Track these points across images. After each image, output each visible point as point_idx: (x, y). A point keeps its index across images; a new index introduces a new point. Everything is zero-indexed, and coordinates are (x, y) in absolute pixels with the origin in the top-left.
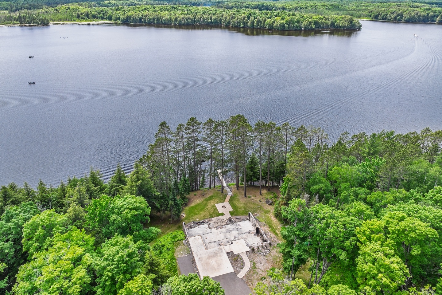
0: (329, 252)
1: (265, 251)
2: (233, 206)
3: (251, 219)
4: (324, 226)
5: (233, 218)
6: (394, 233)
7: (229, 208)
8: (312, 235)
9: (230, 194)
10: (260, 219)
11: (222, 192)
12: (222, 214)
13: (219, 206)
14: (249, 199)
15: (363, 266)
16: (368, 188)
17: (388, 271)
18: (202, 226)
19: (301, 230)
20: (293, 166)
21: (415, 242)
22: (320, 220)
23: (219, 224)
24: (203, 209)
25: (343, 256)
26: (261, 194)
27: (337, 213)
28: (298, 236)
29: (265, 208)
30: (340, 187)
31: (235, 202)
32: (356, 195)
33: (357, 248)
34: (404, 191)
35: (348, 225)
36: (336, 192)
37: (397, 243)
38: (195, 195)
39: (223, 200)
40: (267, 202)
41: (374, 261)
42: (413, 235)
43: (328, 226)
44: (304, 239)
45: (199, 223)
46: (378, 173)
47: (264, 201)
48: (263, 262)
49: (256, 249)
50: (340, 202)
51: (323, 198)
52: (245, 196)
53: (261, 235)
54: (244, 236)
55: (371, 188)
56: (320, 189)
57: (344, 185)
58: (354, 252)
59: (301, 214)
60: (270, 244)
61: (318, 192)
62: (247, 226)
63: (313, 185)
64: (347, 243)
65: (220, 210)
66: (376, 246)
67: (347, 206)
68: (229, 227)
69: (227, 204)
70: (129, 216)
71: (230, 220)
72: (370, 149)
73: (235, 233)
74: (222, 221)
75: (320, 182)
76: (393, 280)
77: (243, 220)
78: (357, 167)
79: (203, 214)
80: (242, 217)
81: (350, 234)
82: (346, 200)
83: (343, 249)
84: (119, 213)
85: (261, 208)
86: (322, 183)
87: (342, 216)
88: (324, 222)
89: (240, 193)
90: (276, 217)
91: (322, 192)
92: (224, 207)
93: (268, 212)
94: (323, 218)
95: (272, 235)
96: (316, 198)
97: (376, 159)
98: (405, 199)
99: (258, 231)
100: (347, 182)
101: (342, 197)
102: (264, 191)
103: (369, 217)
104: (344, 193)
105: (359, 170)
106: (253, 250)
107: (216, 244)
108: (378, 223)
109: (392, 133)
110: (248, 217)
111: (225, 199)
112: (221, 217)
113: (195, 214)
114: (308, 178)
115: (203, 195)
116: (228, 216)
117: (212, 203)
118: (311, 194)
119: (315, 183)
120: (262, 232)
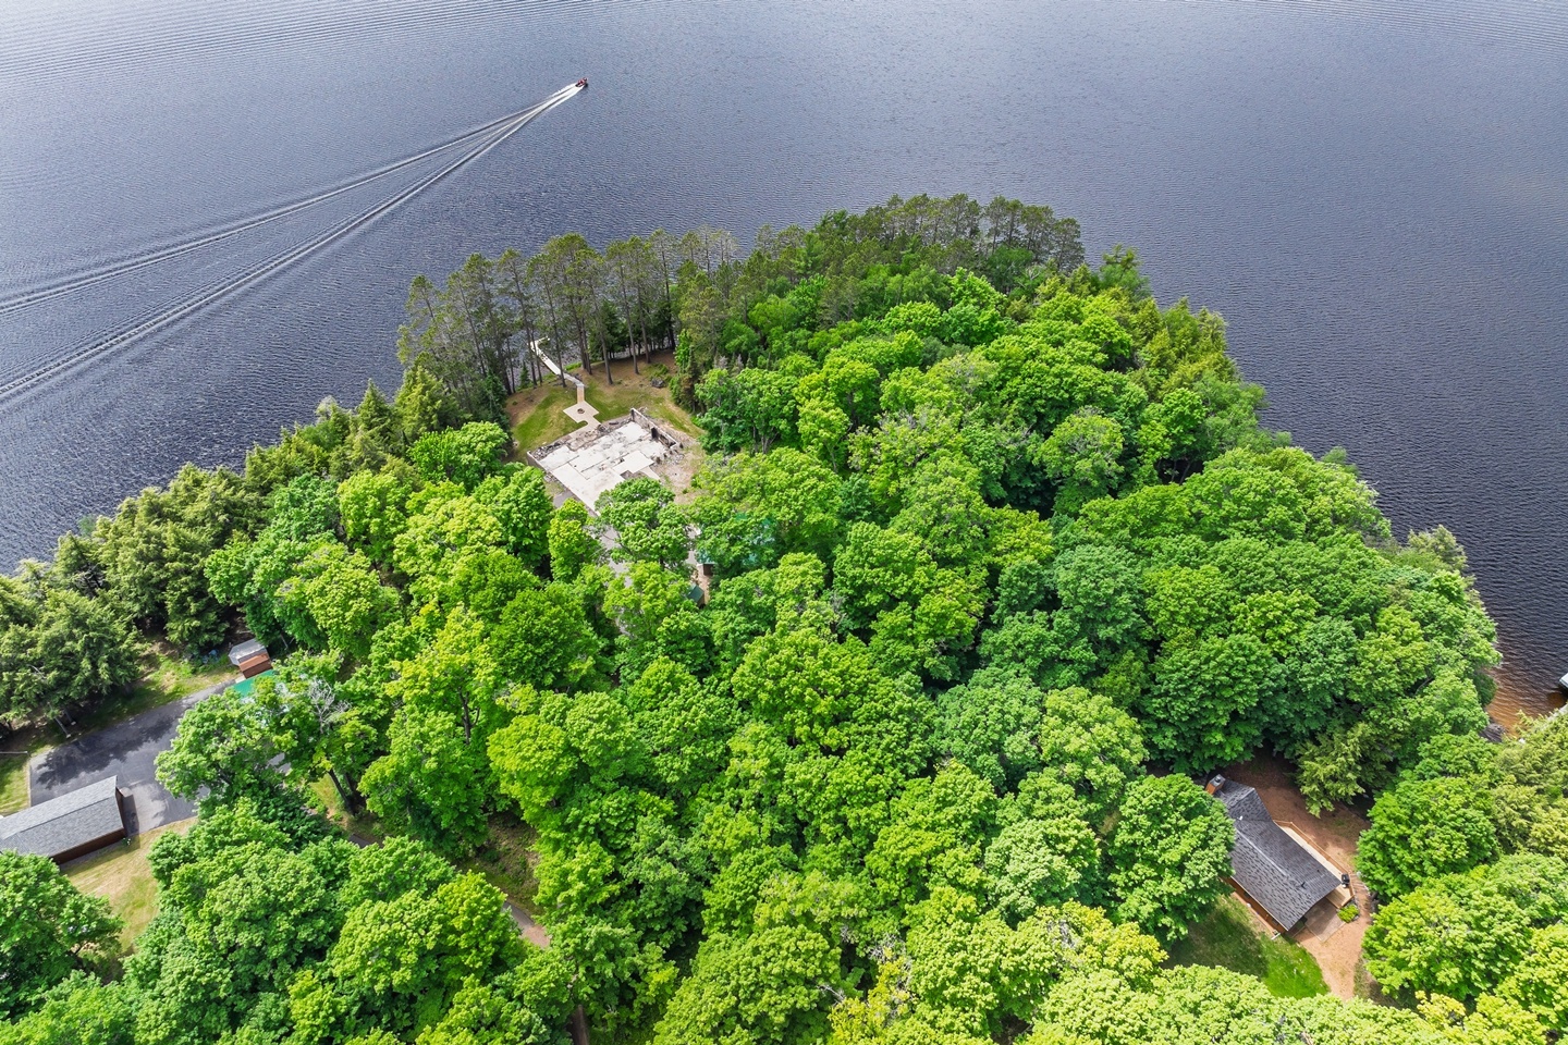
0: (767, 427)
1: (676, 457)
2: (597, 405)
3: (637, 418)
4: (755, 396)
5: (606, 425)
6: (834, 384)
7: (591, 411)
8: (742, 412)
9: (581, 386)
10: (654, 415)
11: (565, 386)
12: (584, 423)
13: (571, 412)
14: (619, 387)
15: (804, 427)
16: (808, 329)
17: (829, 425)
18: (558, 451)
19: (727, 409)
20: (692, 315)
21: (856, 388)
22: (750, 390)
23: (586, 440)
24: (544, 424)
25: (783, 425)
26: (637, 372)
27: (771, 375)
28: (725, 419)
29: (653, 395)
30: (769, 334)
31: (597, 398)
32: (793, 342)
33: (796, 411)
34: (853, 323)
35: (784, 388)
36: (764, 343)
37: (839, 395)
38: (515, 404)
39: (574, 399)
40: (654, 384)
41: (814, 418)
42: (853, 381)
43: (760, 394)
44: (732, 421)
45: (550, 448)
46: (821, 303)
47: (647, 384)
48: (678, 471)
49: (663, 459)
50: (773, 357)
51: (747, 357)
52: (611, 382)
53: (662, 437)
54: (634, 446)
55: (812, 328)
56: (741, 344)
57: (774, 331)
58: (794, 417)
59: (723, 389)
60: (681, 446)
61: (738, 352)
62: (633, 431)
63: (729, 340)
64: (786, 408)
65: (578, 419)
66: (815, 402)
67: (781, 363)
68: (604, 439)
69: (582, 404)
70: (487, 450)
71: (600, 429)
72: (807, 261)
73: (618, 446)
74: (587, 435)
75: (740, 333)
76: (834, 432)
77: (623, 424)
78: (791, 296)
79: (548, 432)
80: (619, 420)
81: (786, 397)
82: (780, 354)
83: (783, 417)
84: (471, 450)
85: (646, 397)
86: (742, 333)
87: (776, 379)
88: (755, 391)
89: (598, 379)
90: (677, 404)
91: (744, 348)
92: (580, 411)
93: (661, 400)
94: (754, 387)
95: (680, 433)
96: (739, 361)
97: (816, 280)
98: (851, 337)
99: (655, 434)
100: (778, 325)
101: (774, 350)
102: (642, 365)
103: (810, 371)
104: (776, 344)
105: (793, 303)
106: (659, 460)
107: (595, 470)
108: (815, 377)
109: (843, 214)
110: (630, 416)
111: (576, 397)
112: (583, 429)
113: (535, 436)
114: (719, 330)
115: (531, 401)
116: (593, 424)
117: (554, 410)
118: (729, 356)
119: (732, 336)
120: (664, 434)
